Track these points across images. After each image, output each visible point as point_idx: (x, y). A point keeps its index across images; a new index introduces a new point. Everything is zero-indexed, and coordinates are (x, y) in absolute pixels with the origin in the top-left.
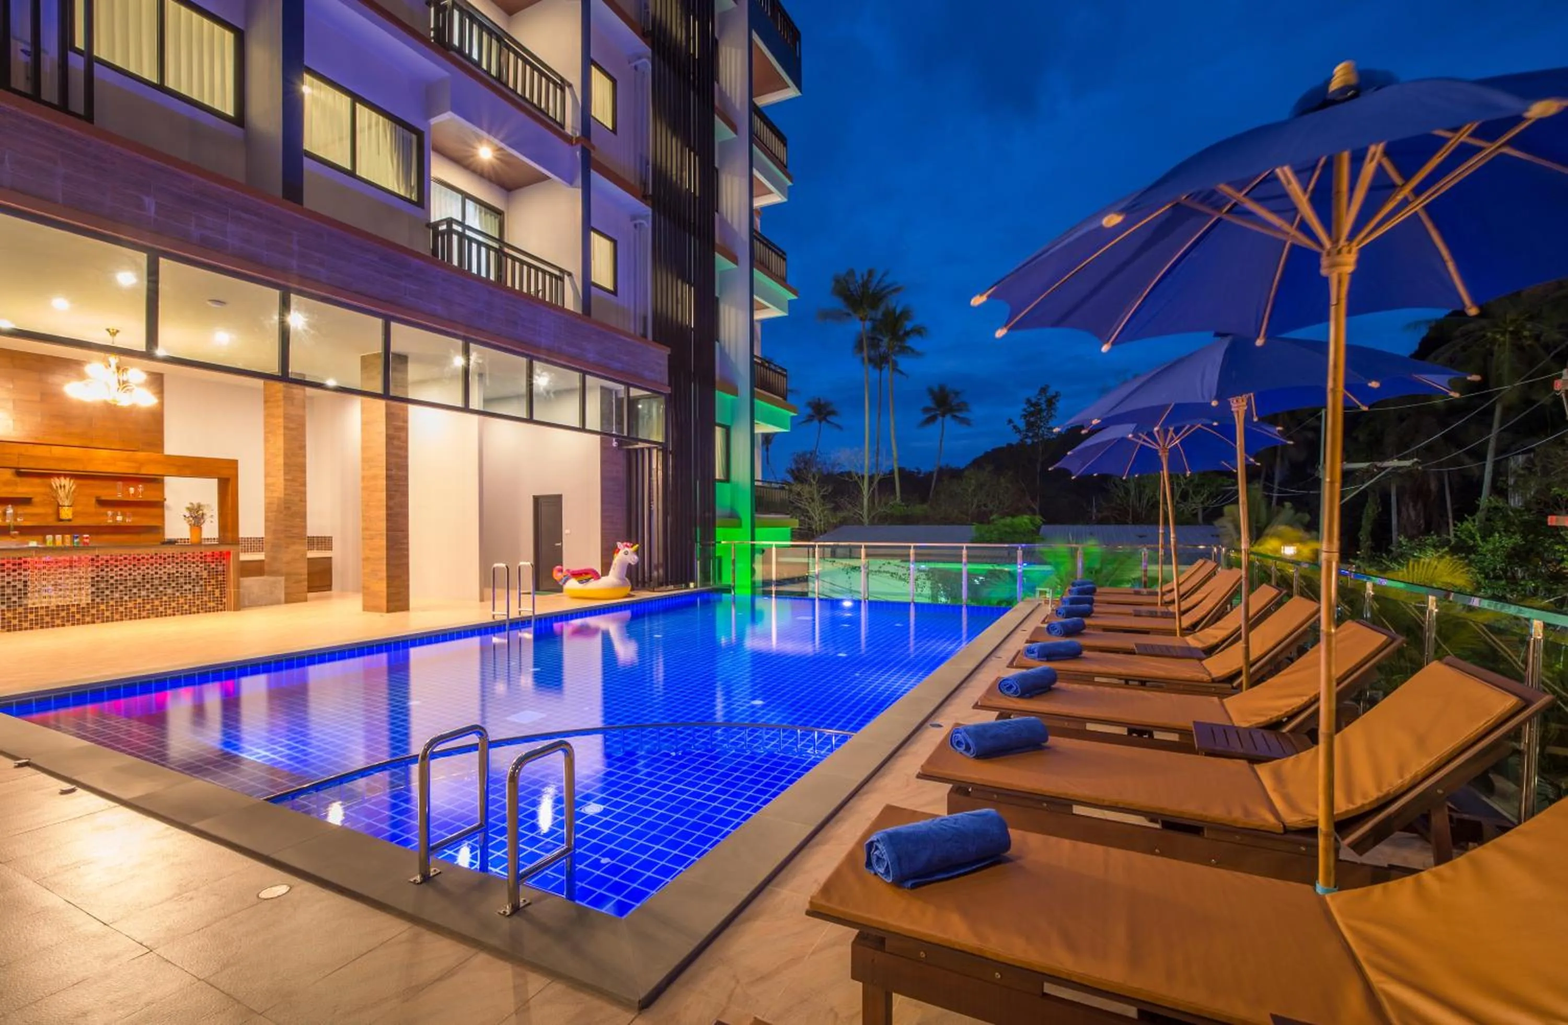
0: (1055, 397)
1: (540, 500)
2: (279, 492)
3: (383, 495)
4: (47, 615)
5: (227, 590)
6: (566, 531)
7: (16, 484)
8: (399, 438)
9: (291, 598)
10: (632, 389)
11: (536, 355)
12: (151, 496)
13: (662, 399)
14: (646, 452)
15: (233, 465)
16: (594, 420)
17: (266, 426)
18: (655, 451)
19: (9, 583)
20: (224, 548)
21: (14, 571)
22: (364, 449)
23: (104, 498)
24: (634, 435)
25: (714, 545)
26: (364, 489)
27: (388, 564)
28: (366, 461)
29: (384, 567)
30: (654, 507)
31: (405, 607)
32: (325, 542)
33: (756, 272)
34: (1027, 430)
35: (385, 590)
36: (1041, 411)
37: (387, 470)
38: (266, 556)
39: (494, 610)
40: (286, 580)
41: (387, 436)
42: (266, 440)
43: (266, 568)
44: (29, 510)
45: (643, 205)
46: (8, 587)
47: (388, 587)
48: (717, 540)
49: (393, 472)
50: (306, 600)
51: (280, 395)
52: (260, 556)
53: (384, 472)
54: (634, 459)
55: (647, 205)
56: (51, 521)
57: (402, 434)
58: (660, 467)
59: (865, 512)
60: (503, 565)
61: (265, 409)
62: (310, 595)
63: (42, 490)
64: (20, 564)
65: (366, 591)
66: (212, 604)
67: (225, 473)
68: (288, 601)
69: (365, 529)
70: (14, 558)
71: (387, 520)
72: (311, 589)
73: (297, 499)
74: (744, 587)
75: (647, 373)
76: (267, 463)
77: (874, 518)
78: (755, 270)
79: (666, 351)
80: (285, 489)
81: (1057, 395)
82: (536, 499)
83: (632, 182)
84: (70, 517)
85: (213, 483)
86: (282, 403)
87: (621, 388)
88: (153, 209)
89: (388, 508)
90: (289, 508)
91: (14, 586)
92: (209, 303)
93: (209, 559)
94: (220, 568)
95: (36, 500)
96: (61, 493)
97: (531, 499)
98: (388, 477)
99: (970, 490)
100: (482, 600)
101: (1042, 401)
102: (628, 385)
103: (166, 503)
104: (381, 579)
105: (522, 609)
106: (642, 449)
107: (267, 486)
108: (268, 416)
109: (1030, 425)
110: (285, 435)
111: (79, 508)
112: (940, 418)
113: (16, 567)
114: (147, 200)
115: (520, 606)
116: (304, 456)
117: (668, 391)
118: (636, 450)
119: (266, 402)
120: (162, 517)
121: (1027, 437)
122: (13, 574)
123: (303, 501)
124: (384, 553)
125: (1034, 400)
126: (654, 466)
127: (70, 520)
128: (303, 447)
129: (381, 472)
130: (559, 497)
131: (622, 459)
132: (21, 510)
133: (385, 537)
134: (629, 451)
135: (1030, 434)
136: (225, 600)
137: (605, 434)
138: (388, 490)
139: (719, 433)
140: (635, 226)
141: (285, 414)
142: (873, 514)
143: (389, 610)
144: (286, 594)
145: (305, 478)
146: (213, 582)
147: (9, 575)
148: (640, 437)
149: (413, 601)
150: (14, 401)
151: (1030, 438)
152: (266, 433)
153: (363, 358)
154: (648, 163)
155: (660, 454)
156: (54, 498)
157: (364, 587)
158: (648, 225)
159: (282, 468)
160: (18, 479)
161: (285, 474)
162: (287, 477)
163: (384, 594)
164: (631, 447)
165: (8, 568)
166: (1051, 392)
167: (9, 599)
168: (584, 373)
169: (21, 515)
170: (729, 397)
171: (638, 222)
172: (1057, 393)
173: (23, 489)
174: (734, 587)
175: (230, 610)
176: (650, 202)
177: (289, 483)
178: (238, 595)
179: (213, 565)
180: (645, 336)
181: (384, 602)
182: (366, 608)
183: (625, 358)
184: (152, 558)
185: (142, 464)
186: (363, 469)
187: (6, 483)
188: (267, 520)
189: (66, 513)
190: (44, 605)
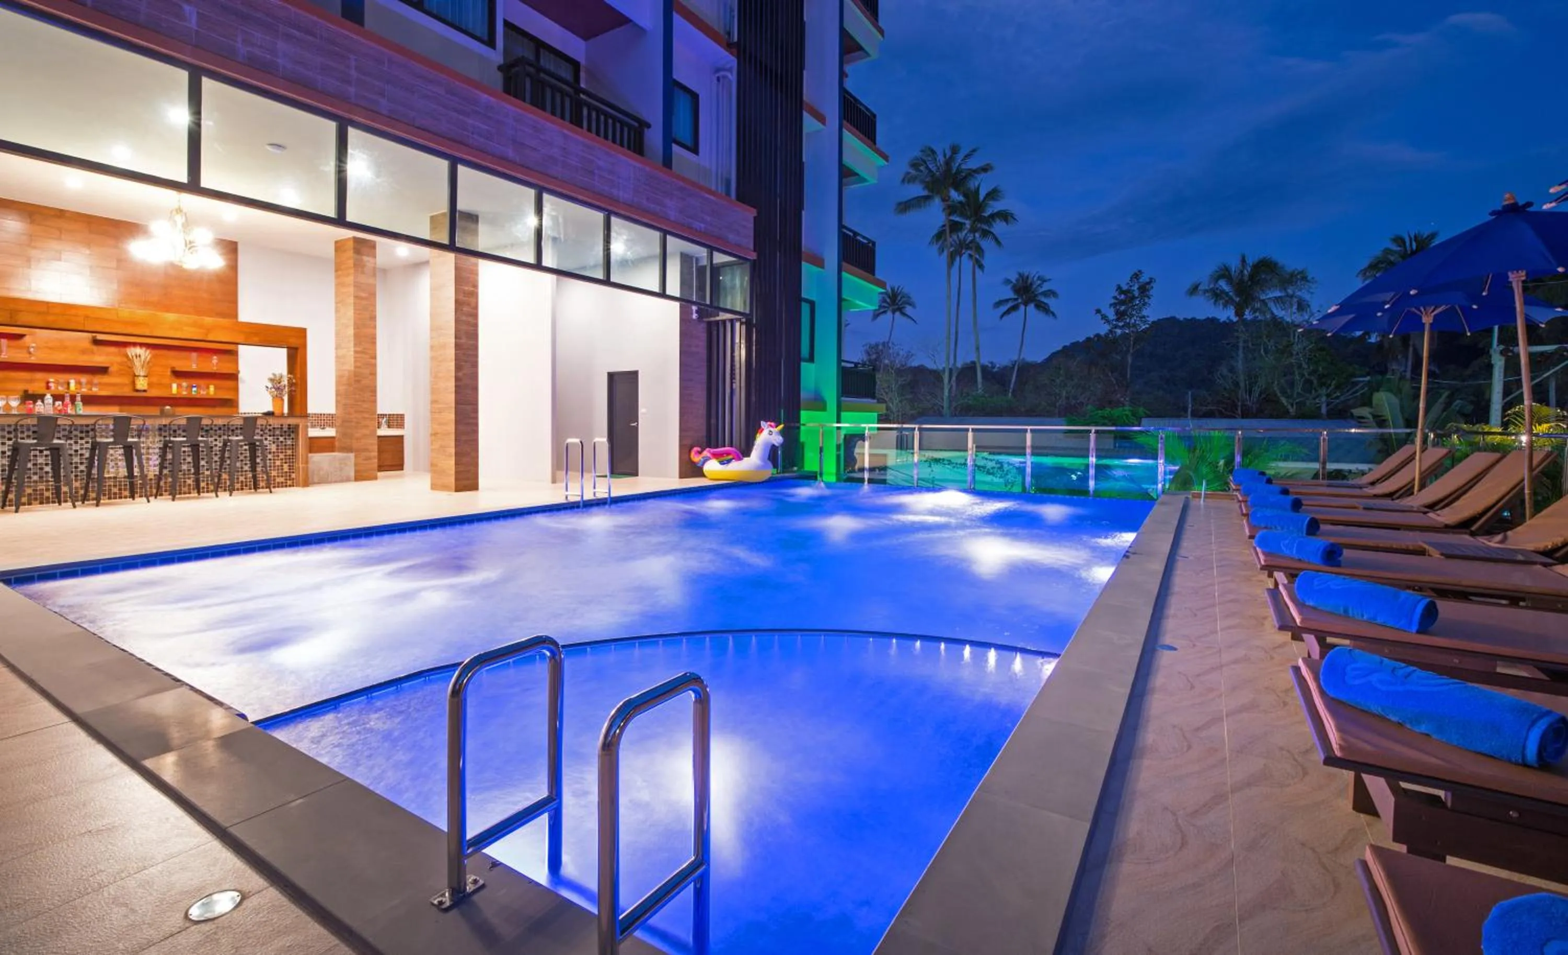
0: (1149, 283)
1: (616, 377)
2: (350, 365)
3: (452, 365)
4: (115, 486)
5: (296, 465)
6: (642, 410)
7: (93, 353)
8: (469, 304)
9: (360, 476)
10: (716, 254)
11: (615, 210)
12: (226, 368)
13: (747, 266)
14: (729, 325)
15: (301, 333)
16: (674, 288)
17: (337, 295)
18: (738, 325)
19: (76, 451)
20: (292, 421)
21: (82, 438)
22: (433, 316)
23: (177, 369)
24: (715, 304)
25: (799, 428)
26: (433, 359)
27: (457, 440)
28: (435, 329)
29: (453, 444)
30: (736, 386)
31: (474, 487)
32: (396, 420)
33: (846, 133)
34: (1117, 320)
35: (453, 468)
36: (1133, 298)
37: (456, 337)
38: (337, 432)
39: (567, 490)
40: (356, 457)
41: (457, 301)
42: (337, 311)
43: (337, 444)
44: (105, 379)
45: (727, 53)
46: (76, 455)
47: (457, 464)
48: (802, 421)
49: (463, 341)
50: (376, 478)
51: (351, 263)
52: (330, 432)
53: (453, 340)
54: (715, 333)
55: (731, 53)
56: (127, 392)
57: (472, 300)
58: (743, 341)
59: (946, 404)
60: (577, 441)
61: (337, 277)
62: (380, 474)
63: (118, 359)
64: (88, 432)
65: (434, 469)
66: (282, 480)
67: (294, 342)
68: (357, 479)
69: (434, 402)
70: (82, 426)
71: (456, 392)
72: (381, 468)
73: (366, 371)
74: (829, 474)
75: (731, 237)
76: (337, 334)
77: (956, 408)
78: (844, 130)
79: (751, 213)
80: (355, 361)
81: (1151, 281)
82: (611, 376)
83: (716, 28)
84: (145, 387)
85: (282, 353)
86: (352, 271)
87: (702, 252)
88: (194, 19)
89: (457, 379)
90: (358, 381)
91: (81, 455)
92: (269, 148)
93: (278, 432)
94: (289, 442)
95: (112, 369)
96: (137, 363)
97: (606, 375)
98: (457, 346)
99: (1058, 381)
100: (554, 481)
101: (1136, 288)
102: (712, 249)
103: (240, 375)
104: (450, 456)
105: (596, 490)
106: (724, 322)
107: (338, 357)
108: (339, 285)
109: (1120, 315)
110: (355, 303)
111: (155, 380)
112: (1022, 307)
113: (83, 435)
114: (187, 8)
115: (594, 488)
116: (375, 327)
117: (753, 256)
118: (717, 322)
119: (336, 271)
120: (236, 389)
121: (1116, 327)
122: (80, 442)
123: (374, 374)
124: (452, 428)
125: (1125, 287)
126: (737, 340)
127: (145, 391)
128: (373, 318)
129: (450, 340)
130: (635, 373)
131: (701, 332)
132: (97, 379)
133: (453, 410)
134: (709, 323)
135: (1121, 324)
136: (293, 476)
137: (684, 301)
138: (457, 359)
139: (805, 308)
140: (718, 79)
141: (355, 282)
142: (954, 404)
143: (458, 489)
144: (356, 472)
145: (375, 350)
146: (282, 456)
147: (76, 443)
148: (722, 305)
149: (482, 481)
150: (91, 267)
151: (1121, 328)
152: (337, 303)
153: (432, 218)
154: (732, 10)
155: (744, 327)
156: (130, 367)
157: (432, 465)
158: (733, 77)
159: (352, 338)
160: (95, 348)
161: (355, 345)
162: (358, 349)
163: (453, 472)
164: (712, 319)
165: (76, 436)
166: (1144, 279)
167: (76, 468)
168: (665, 233)
169: (96, 385)
170: (815, 269)
171: (721, 73)
172: (1151, 279)
173: (99, 358)
174: (821, 474)
175: (298, 485)
176: (735, 50)
177: (358, 355)
178: (306, 470)
179: (281, 439)
180: (728, 194)
181: (452, 480)
182: (434, 487)
183: (709, 219)
184: (220, 429)
185: (209, 330)
186: (432, 338)
187: (84, 352)
188: (338, 394)
189: (142, 384)
190: (112, 475)
